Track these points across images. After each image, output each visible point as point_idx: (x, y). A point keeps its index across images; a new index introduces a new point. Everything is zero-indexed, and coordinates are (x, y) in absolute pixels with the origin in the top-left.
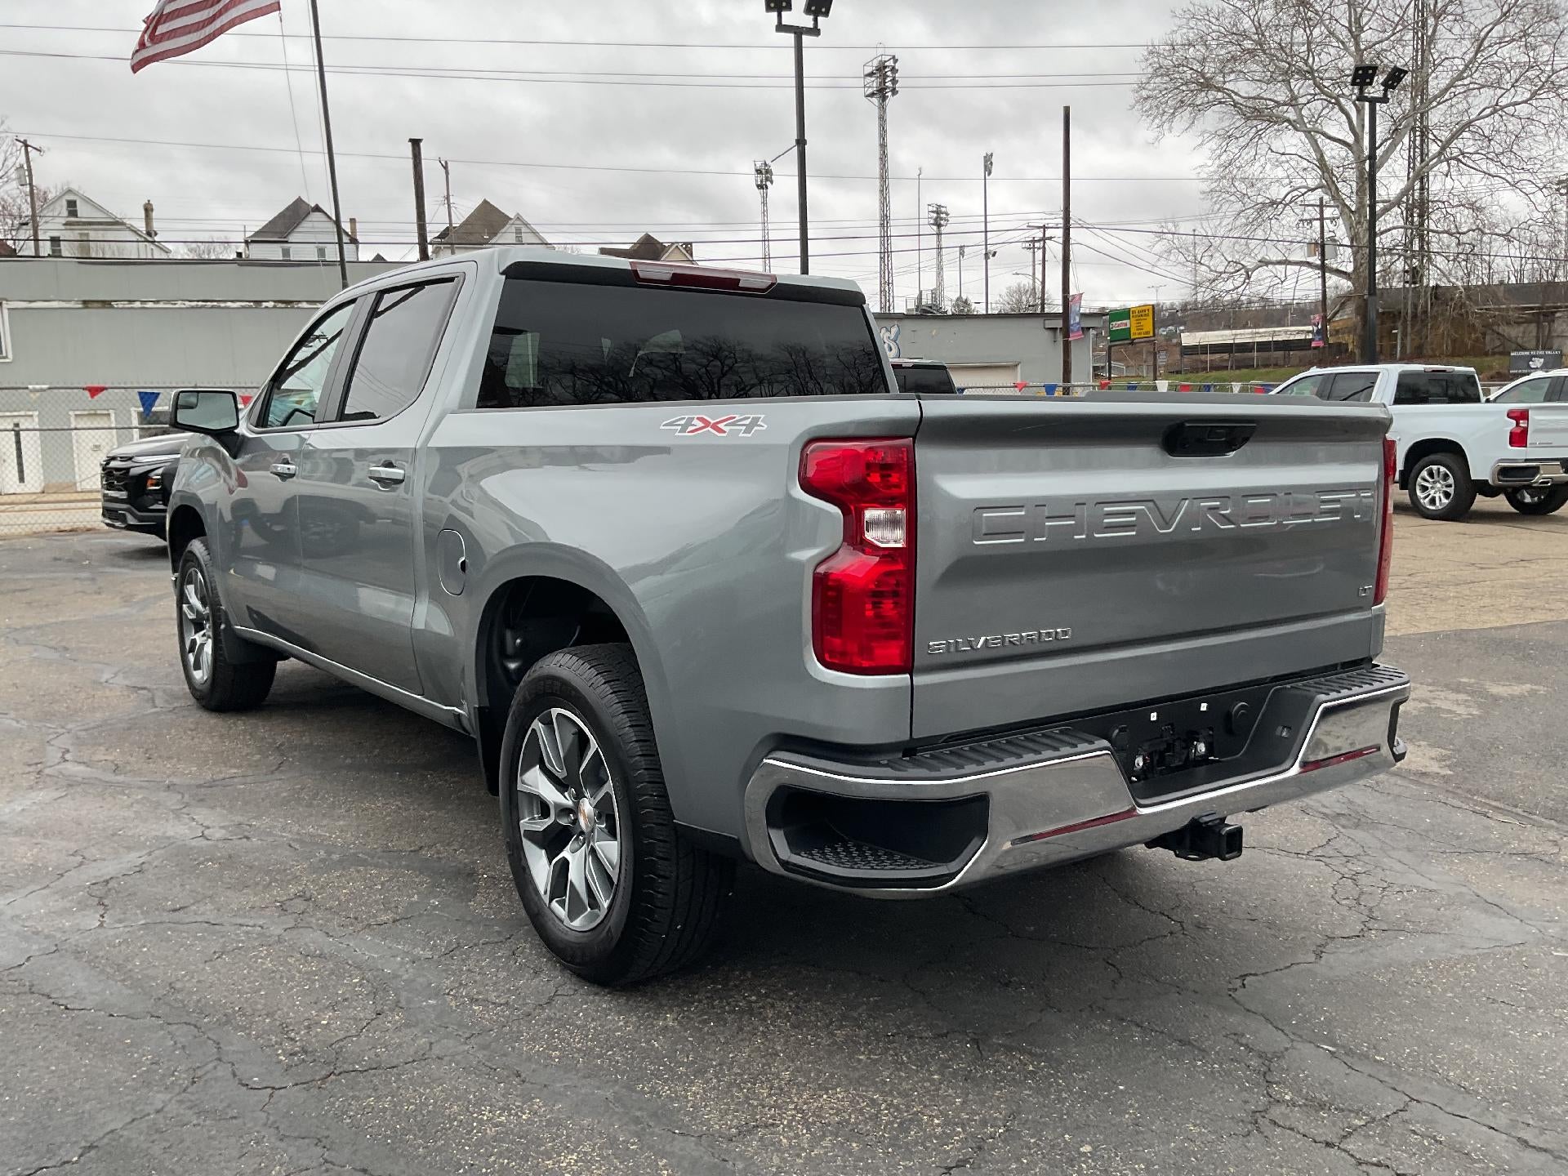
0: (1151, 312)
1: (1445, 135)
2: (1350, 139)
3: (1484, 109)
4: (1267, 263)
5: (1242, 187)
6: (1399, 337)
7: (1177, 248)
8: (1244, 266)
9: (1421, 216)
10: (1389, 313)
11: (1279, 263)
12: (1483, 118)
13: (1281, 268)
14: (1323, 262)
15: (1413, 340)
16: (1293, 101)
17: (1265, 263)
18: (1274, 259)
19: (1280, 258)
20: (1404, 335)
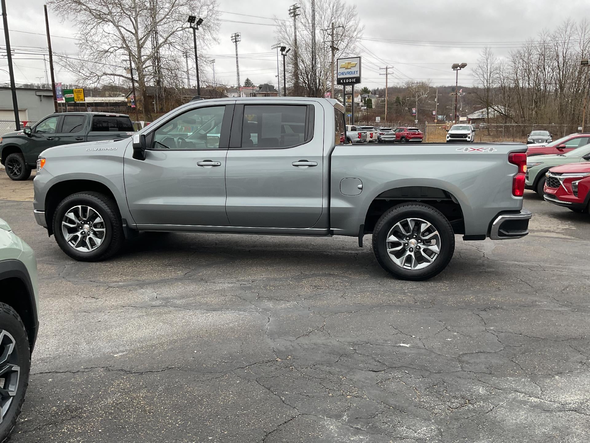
0: (83, 91)
1: (165, 35)
2: (134, 31)
3: (178, 28)
4: (106, 74)
5: (90, 43)
6: (155, 105)
7: (69, 65)
8: (97, 75)
9: (158, 62)
10: (150, 96)
11: (112, 75)
12: (178, 31)
13: (112, 76)
14: (132, 77)
15: (159, 106)
16: (110, 13)
17: (105, 74)
18: (109, 73)
19: (112, 73)
20: (156, 104)
